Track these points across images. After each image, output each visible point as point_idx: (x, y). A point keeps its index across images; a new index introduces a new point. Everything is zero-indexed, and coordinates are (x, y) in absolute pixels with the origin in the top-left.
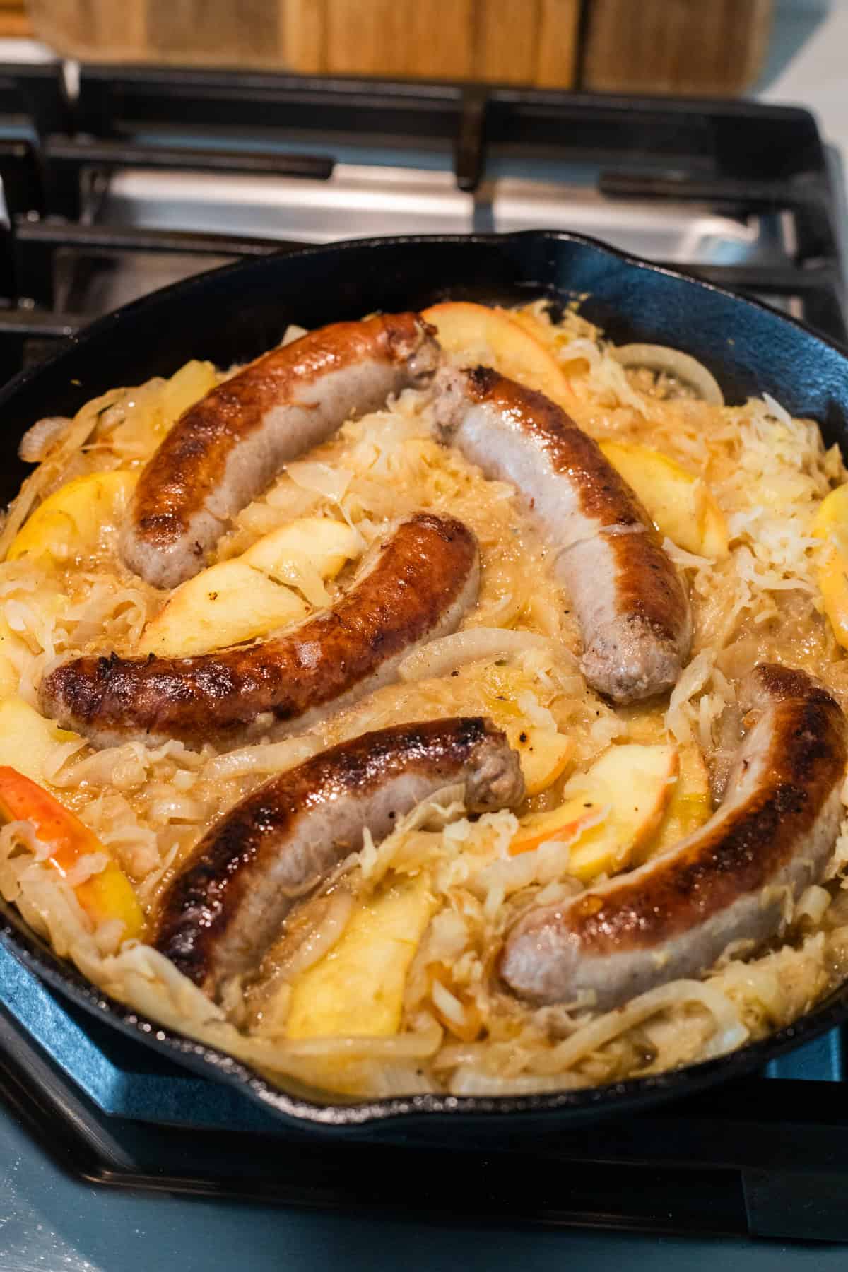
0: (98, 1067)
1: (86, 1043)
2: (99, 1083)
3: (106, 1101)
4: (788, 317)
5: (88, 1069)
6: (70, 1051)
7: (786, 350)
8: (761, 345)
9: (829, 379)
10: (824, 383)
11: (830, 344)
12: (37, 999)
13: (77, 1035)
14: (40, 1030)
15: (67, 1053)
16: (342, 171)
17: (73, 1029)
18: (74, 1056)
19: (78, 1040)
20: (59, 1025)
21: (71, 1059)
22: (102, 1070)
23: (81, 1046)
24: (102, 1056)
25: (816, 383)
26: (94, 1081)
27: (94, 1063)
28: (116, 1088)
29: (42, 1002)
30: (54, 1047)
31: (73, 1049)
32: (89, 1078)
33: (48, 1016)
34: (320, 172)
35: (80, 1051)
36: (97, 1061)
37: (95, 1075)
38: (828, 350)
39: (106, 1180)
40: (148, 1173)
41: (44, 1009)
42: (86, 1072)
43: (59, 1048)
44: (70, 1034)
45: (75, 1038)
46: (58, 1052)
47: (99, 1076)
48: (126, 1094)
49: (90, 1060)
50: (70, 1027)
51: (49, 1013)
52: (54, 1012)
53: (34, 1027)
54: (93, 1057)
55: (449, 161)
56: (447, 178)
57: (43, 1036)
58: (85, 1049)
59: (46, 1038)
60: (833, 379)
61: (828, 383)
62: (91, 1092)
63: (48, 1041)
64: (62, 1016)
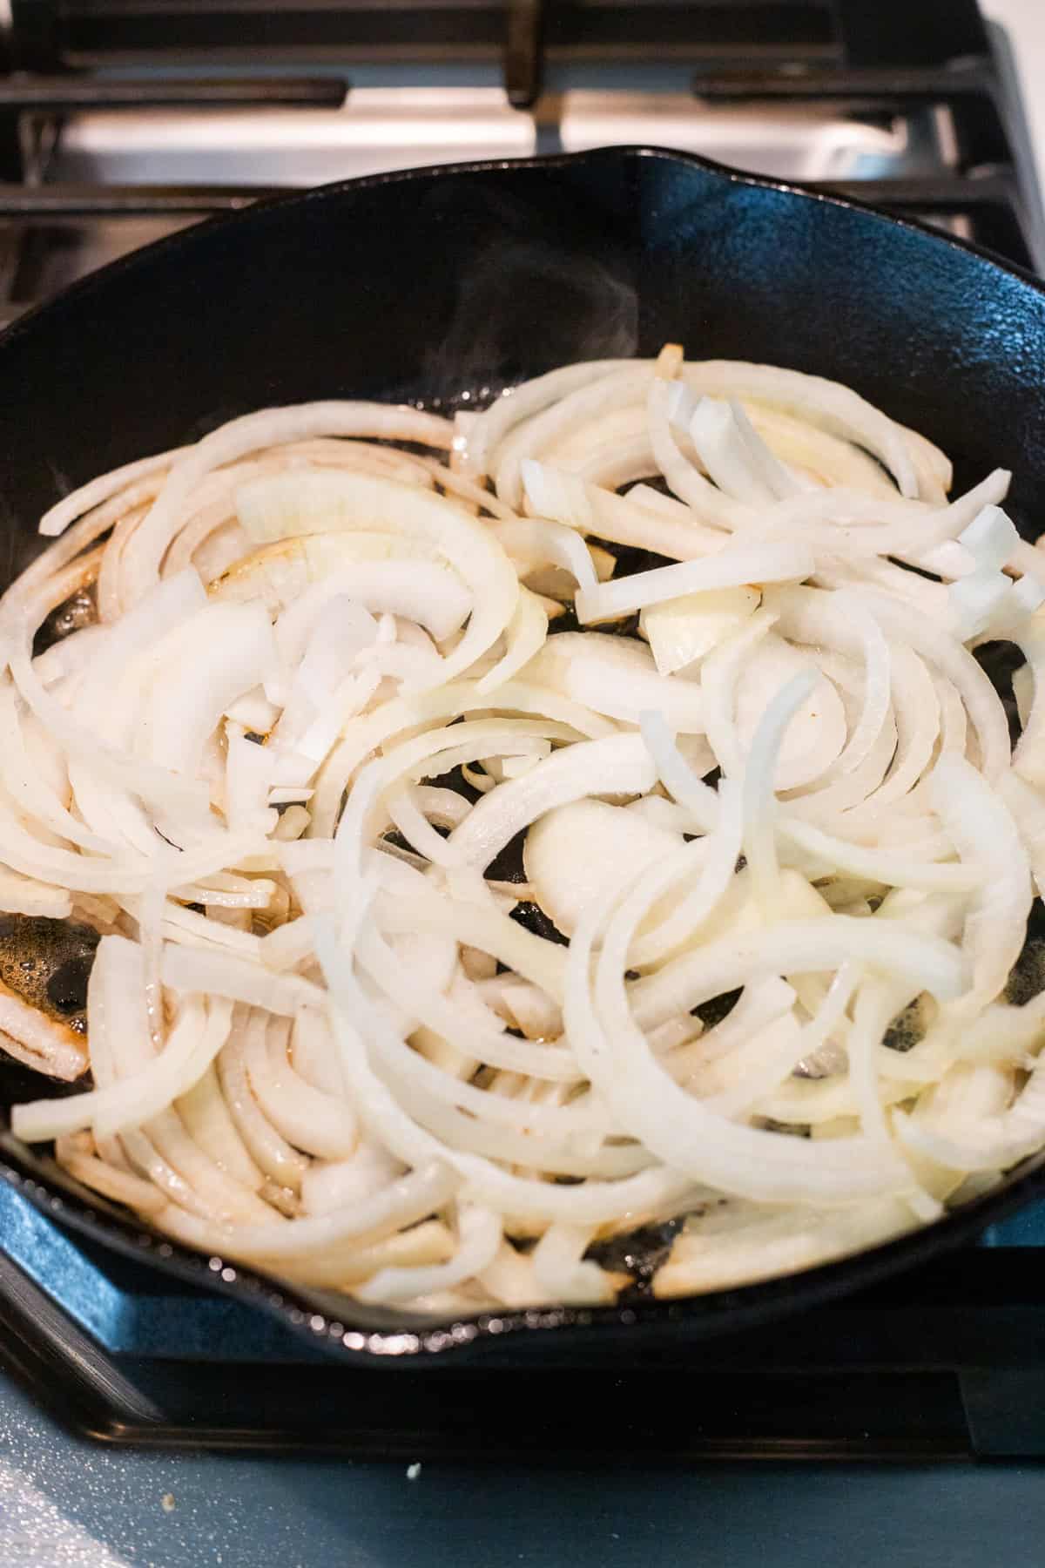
0: (96, 1290)
1: (78, 1260)
2: (99, 1312)
3: (109, 1336)
4: (952, 238)
5: (83, 1295)
6: (58, 1271)
7: (951, 280)
8: (916, 277)
9: (1010, 315)
10: (1003, 321)
11: (1010, 270)
12: (11, 1205)
13: (66, 1251)
14: (18, 1247)
15: (54, 1275)
16: (357, 97)
17: (60, 1242)
18: (65, 1279)
19: (67, 1256)
20: (42, 1240)
21: (60, 1283)
22: (101, 1295)
23: (72, 1264)
24: (101, 1277)
25: (993, 321)
26: (91, 1310)
27: (90, 1287)
28: (121, 1319)
29: (17, 1210)
30: (37, 1268)
31: (62, 1269)
32: (85, 1306)
33: (27, 1228)
34: (330, 97)
35: (71, 1271)
36: (94, 1283)
37: (92, 1302)
38: (1005, 276)
39: (119, 1437)
40: (177, 1423)
41: (22, 1219)
42: (81, 1299)
43: (44, 1269)
44: (57, 1248)
45: (64, 1255)
46: (43, 1274)
47: (99, 1303)
48: (136, 1325)
49: (85, 1282)
50: (56, 1240)
51: (28, 1223)
52: (33, 1221)
53: (10, 1244)
54: (88, 1278)
55: (496, 73)
56: (497, 97)
57: (22, 1255)
58: (77, 1268)
59: (26, 1256)
60: (1015, 314)
61: (1009, 320)
62: (89, 1325)
63: (30, 1260)
64: (45, 1226)
